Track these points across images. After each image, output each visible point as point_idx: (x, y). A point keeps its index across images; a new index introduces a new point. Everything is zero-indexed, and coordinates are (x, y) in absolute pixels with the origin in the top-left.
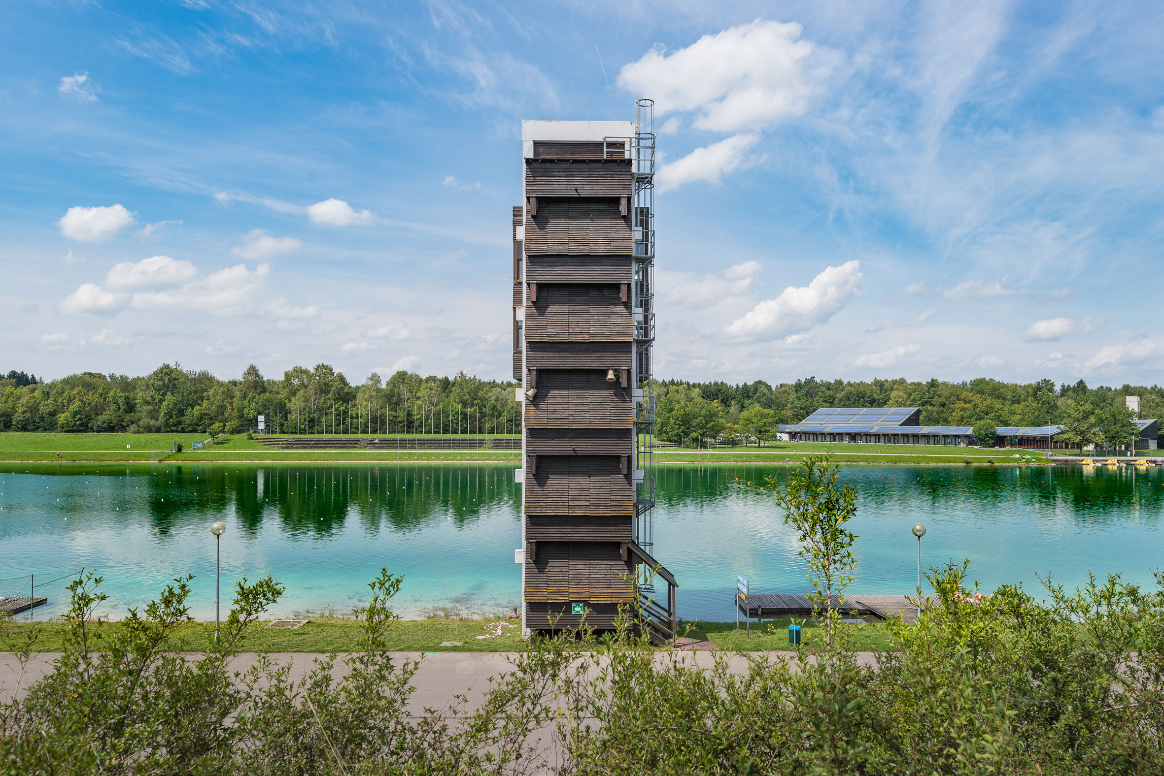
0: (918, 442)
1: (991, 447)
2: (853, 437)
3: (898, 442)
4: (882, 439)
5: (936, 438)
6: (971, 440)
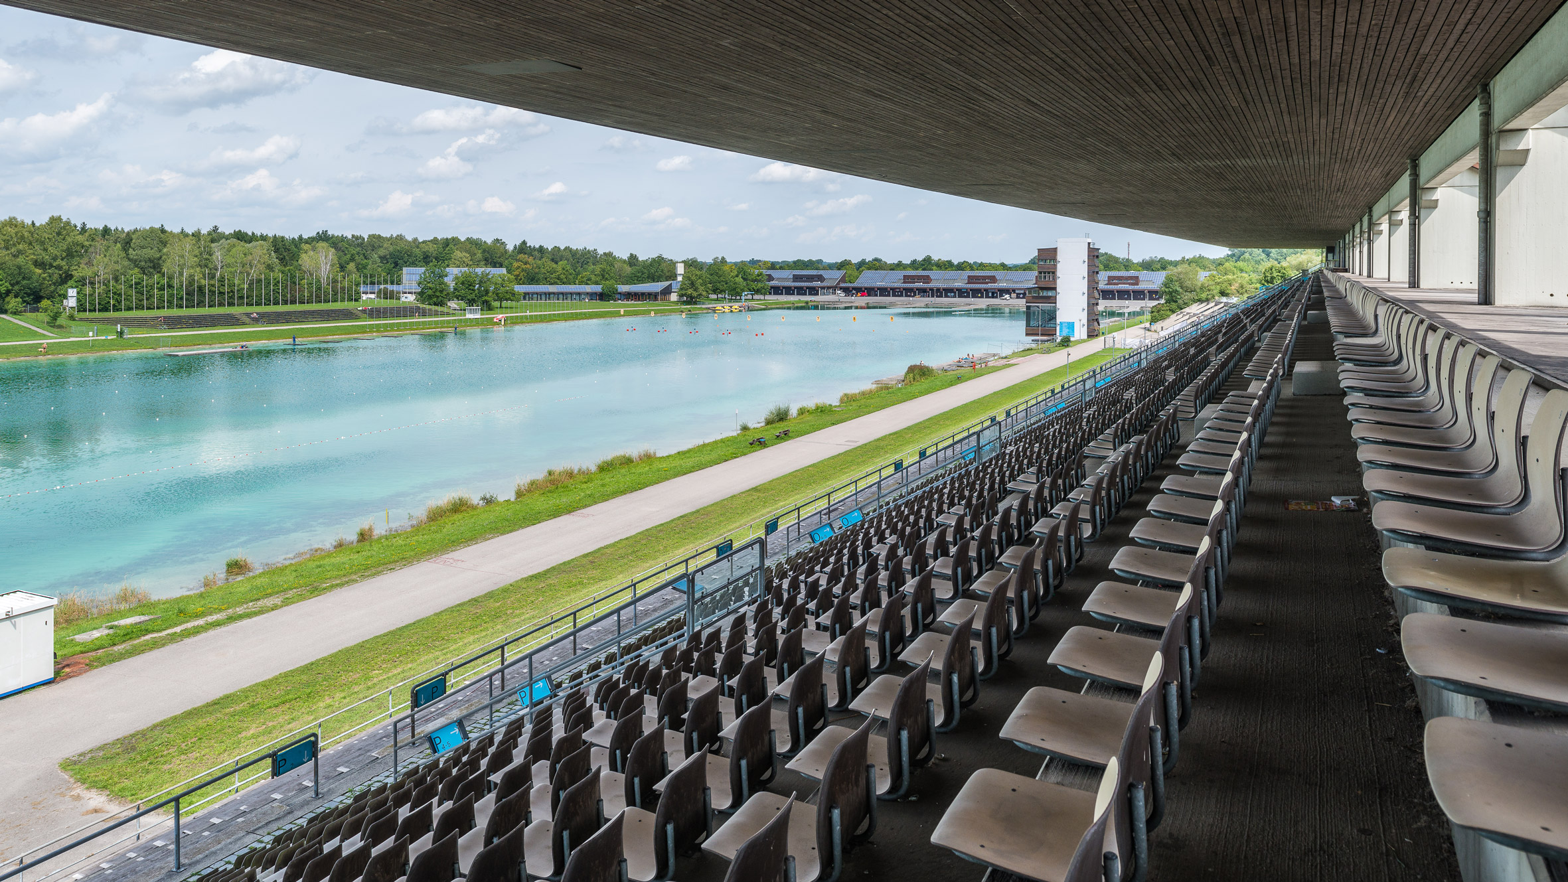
5: (565, 295)
6: (593, 296)
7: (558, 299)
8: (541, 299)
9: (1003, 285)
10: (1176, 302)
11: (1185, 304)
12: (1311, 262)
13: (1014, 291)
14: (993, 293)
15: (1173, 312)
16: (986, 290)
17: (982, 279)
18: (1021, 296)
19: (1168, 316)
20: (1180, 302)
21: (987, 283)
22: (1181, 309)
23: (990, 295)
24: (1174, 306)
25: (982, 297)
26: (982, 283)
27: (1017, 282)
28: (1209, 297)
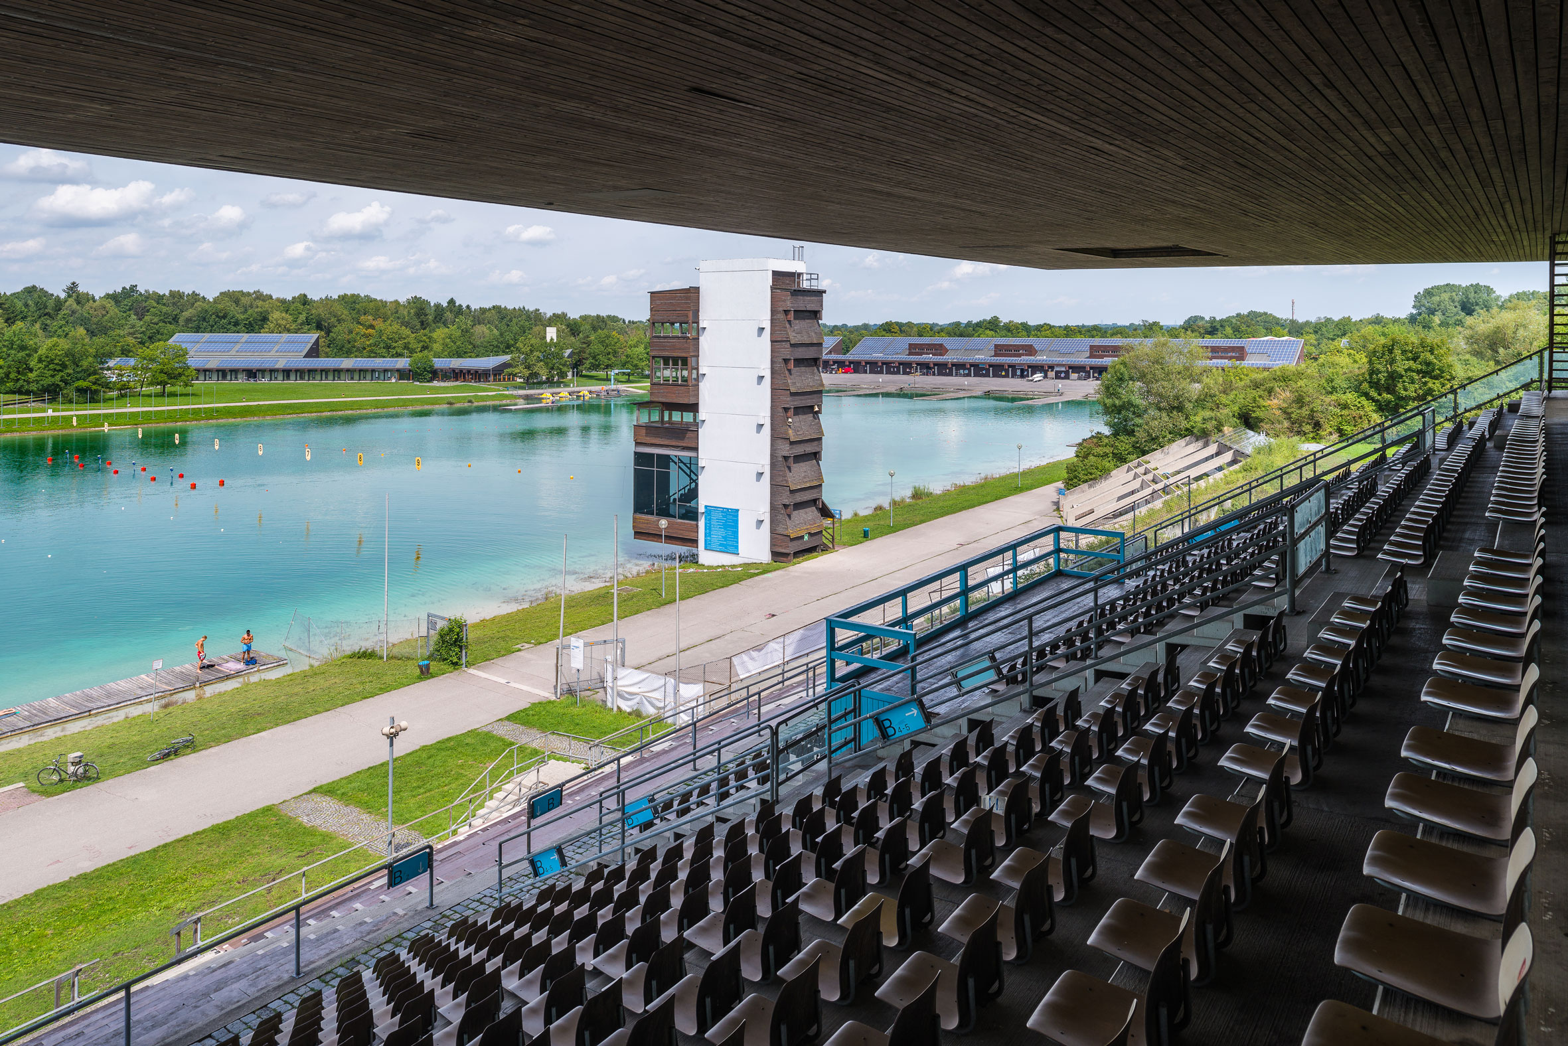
0: (339, 378)
1: (428, 382)
2: (251, 374)
3: (314, 379)
4: (293, 376)
5: (362, 373)
6: (403, 374)
7: (352, 379)
8: (326, 378)
9: (1041, 358)
10: (1131, 433)
11: (1153, 439)
12: (1525, 327)
13: (1051, 367)
14: (1022, 371)
15: (1121, 459)
16: (1013, 366)
17: (1014, 350)
18: (1063, 375)
19: (1105, 473)
20: (1141, 434)
21: (1020, 356)
22: (1144, 453)
23: (1019, 373)
24: (1124, 443)
25: (1007, 376)
26: (1015, 356)
27: (1064, 354)
28: (1209, 426)
